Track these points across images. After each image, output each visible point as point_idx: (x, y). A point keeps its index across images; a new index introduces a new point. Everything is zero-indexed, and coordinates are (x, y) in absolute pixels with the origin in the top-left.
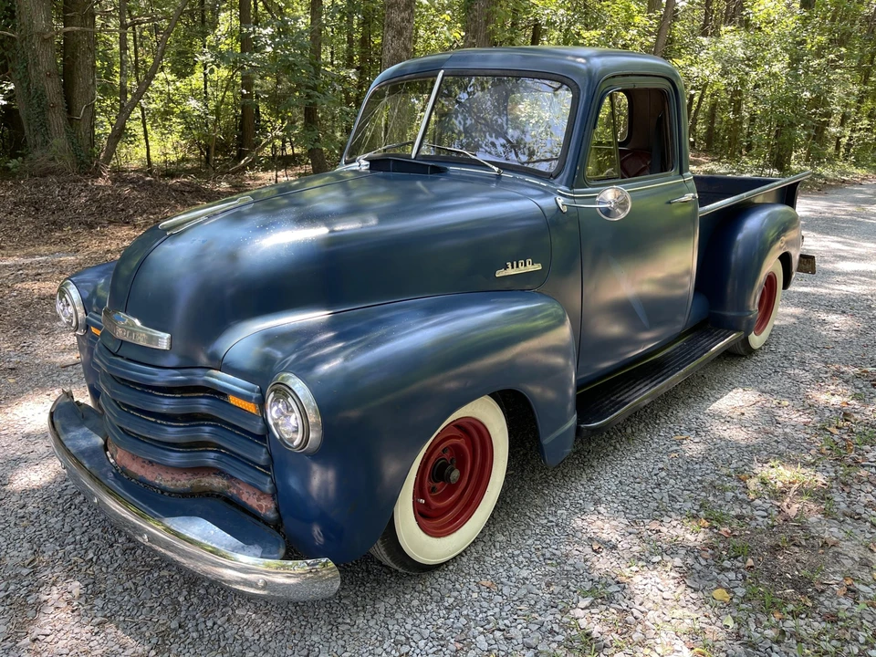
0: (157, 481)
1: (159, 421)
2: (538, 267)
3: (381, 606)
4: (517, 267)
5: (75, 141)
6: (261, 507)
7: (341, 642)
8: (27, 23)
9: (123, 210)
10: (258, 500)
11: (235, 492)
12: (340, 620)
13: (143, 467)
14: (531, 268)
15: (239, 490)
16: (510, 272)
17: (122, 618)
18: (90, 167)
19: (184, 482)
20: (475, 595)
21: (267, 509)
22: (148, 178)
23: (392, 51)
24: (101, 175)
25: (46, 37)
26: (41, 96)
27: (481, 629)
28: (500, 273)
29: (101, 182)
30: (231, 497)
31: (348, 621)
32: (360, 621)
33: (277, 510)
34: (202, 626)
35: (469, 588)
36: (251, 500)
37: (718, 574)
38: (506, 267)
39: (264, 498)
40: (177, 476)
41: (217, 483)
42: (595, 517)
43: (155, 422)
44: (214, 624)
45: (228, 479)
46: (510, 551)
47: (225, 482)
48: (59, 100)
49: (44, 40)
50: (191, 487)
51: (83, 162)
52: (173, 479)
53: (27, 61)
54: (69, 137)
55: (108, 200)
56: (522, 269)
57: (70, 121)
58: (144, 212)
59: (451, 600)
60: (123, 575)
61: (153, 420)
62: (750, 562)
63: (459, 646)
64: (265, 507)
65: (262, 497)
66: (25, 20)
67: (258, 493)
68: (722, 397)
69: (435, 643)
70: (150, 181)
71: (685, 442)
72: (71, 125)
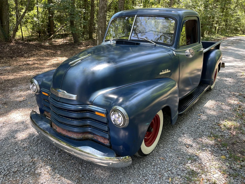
0: (72, 137)
1: (73, 120)
2: (169, 71)
3: (136, 167)
4: (165, 71)
5: (4, 32)
6: (105, 142)
7: (128, 177)
9: (20, 52)
10: (104, 140)
11: (96, 138)
12: (126, 171)
13: (67, 132)
15: (97, 138)
16: (163, 73)
17: (65, 175)
18: (8, 40)
19: (80, 136)
20: (160, 162)
21: (107, 143)
22: (26, 42)
23: (102, 5)
24: (12, 42)
27: (164, 171)
28: (161, 73)
29: (12, 44)
30: (95, 140)
32: (131, 171)
33: (110, 143)
34: (88, 176)
35: (158, 160)
36: (102, 140)
37: (221, 151)
38: (162, 72)
39: (106, 140)
40: (78, 135)
41: (90, 136)
42: (184, 138)
43: (72, 120)
44: (92, 175)
45: (93, 135)
46: (165, 149)
47: (92, 136)
50: (83, 138)
51: (7, 38)
52: (77, 136)
55: (16, 49)
56: (166, 72)
58: (27, 53)
59: (154, 163)
60: (61, 163)
61: (71, 119)
62: (228, 148)
63: (160, 176)
64: (107, 142)
65: (105, 140)
67: (103, 139)
69: (154, 176)
70: (27, 43)
71: (201, 116)
72: (2, 27)
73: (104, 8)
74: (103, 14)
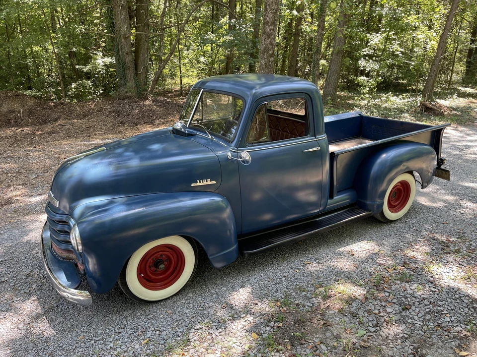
0: (58, 253)
2: (214, 182)
3: (125, 313)
4: (202, 182)
5: (137, 83)
7: (102, 323)
8: (119, 30)
9: (151, 117)
11: (77, 261)
12: (108, 315)
13: (55, 247)
14: (209, 182)
16: (199, 184)
17: (42, 300)
18: (143, 95)
19: (64, 255)
20: (162, 316)
21: (82, 270)
22: (169, 100)
23: (264, 46)
24: (148, 99)
25: (126, 36)
26: (124, 63)
27: (153, 329)
28: (193, 185)
29: (147, 103)
31: (110, 316)
32: (114, 317)
33: (84, 270)
34: (63, 308)
35: (160, 313)
36: (79, 265)
37: (263, 327)
38: (197, 182)
39: (82, 265)
41: (74, 256)
44: (68, 307)
46: (189, 301)
47: (76, 257)
48: (132, 65)
49: (126, 38)
50: (66, 257)
51: (140, 93)
52: (62, 253)
53: (118, 47)
54: (135, 82)
55: (146, 112)
56: (205, 183)
57: (136, 74)
58: (160, 118)
59: (152, 316)
64: (82, 268)
66: (118, 29)
68: (352, 244)
69: (133, 331)
70: (169, 101)
72: (137, 76)
73: (269, 50)
74: (266, 60)
